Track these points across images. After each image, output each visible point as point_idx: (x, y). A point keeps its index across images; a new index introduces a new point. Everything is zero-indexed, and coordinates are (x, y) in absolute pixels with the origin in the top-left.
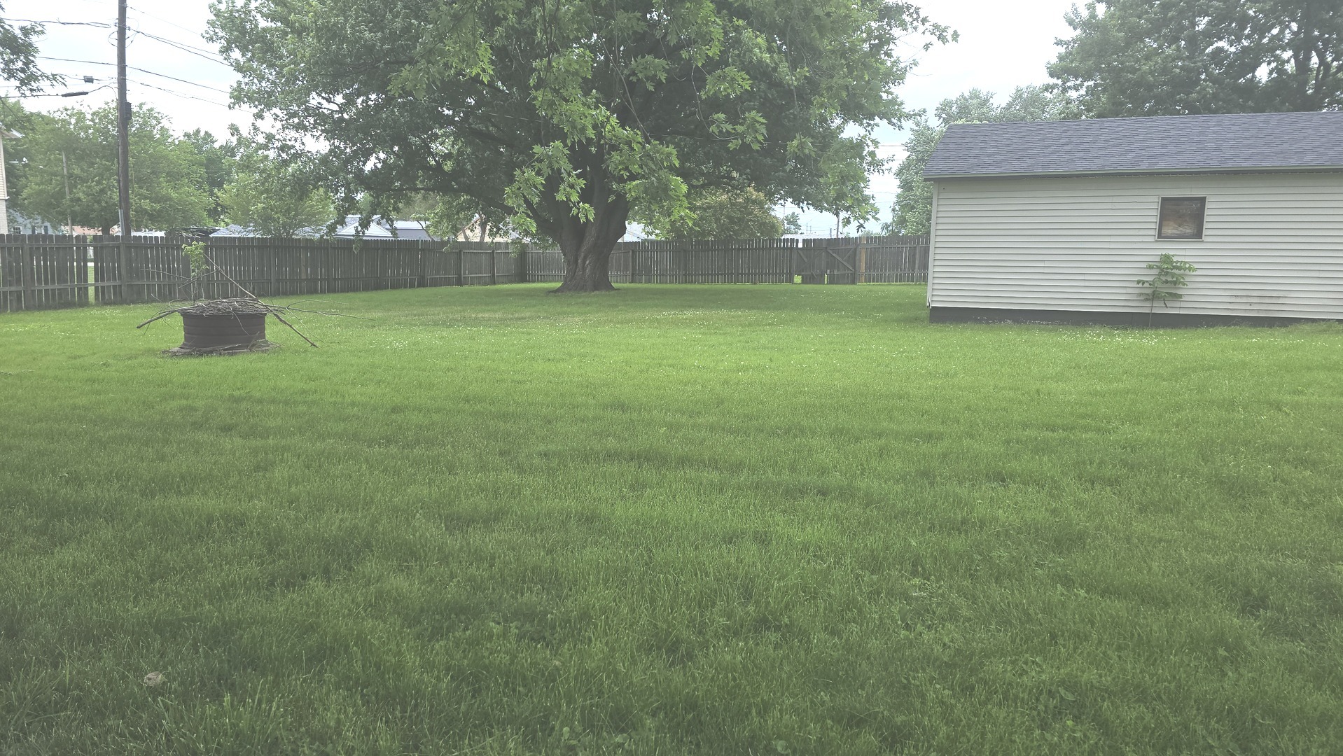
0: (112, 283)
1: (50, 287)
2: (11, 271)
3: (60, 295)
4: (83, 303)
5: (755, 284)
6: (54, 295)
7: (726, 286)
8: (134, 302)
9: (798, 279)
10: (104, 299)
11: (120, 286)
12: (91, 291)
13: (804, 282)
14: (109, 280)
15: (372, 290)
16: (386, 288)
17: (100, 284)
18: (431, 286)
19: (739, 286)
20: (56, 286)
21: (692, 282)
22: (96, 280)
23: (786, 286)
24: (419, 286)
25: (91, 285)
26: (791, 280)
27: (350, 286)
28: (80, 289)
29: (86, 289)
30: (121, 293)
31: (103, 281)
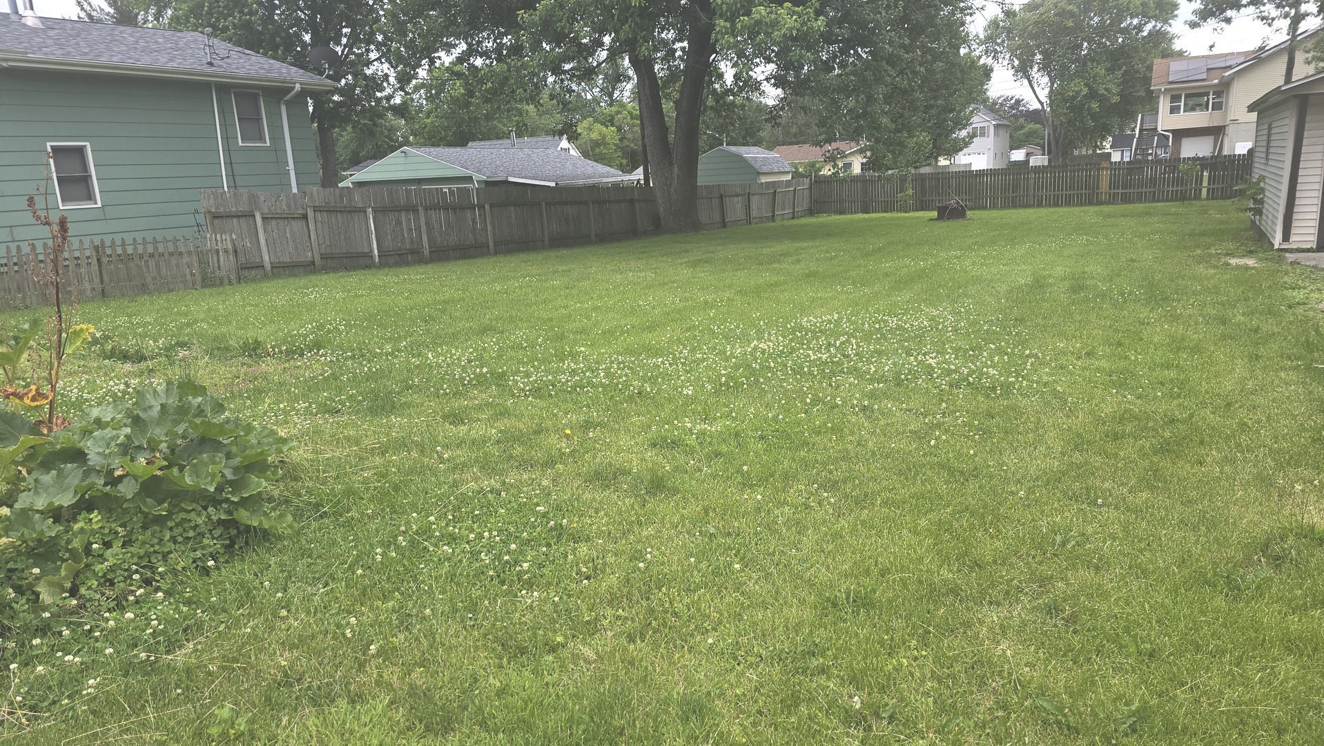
17: (1211, 186)
22: (1209, 184)
28: (1195, 190)
29: (1201, 190)
31: (1214, 184)
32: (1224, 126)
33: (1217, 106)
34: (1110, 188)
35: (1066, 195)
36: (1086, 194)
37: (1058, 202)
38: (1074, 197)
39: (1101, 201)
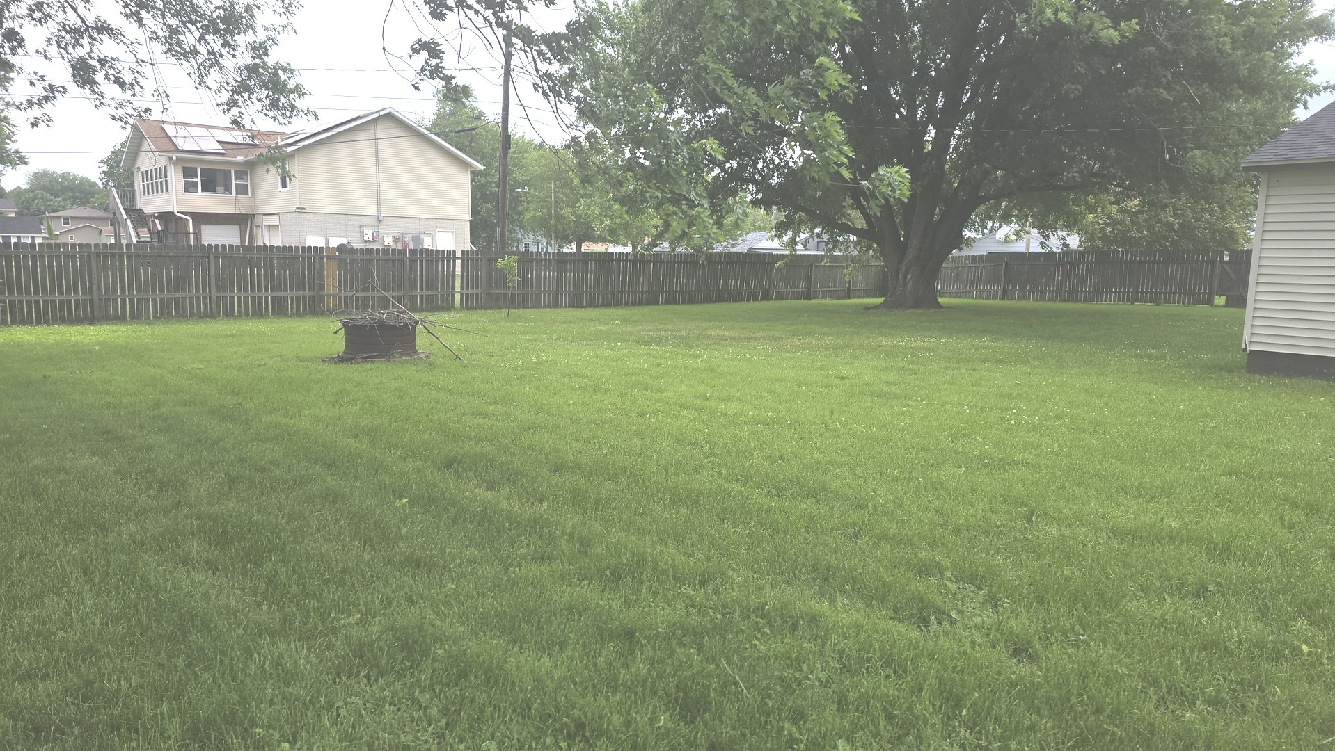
0: (475, 291)
1: (424, 293)
2: (394, 279)
3: (432, 301)
4: (450, 307)
5: (1158, 304)
6: (427, 300)
7: (1122, 307)
8: (491, 308)
9: (1220, 300)
10: (467, 305)
11: (481, 293)
12: (458, 297)
13: (1228, 305)
14: (472, 288)
15: (713, 302)
16: (728, 300)
17: (465, 292)
18: (776, 299)
19: (1137, 306)
20: (430, 293)
21: (1076, 300)
22: (462, 288)
23: (1202, 308)
24: (763, 299)
25: (458, 292)
26: (1210, 302)
27: (691, 298)
28: (448, 296)
29: (453, 296)
30: (481, 300)
31: (467, 288)
32: (254, 215)
33: (243, 190)
34: (340, 290)
35: (273, 298)
36: (304, 297)
37: (260, 309)
38: (286, 301)
39: (328, 310)
